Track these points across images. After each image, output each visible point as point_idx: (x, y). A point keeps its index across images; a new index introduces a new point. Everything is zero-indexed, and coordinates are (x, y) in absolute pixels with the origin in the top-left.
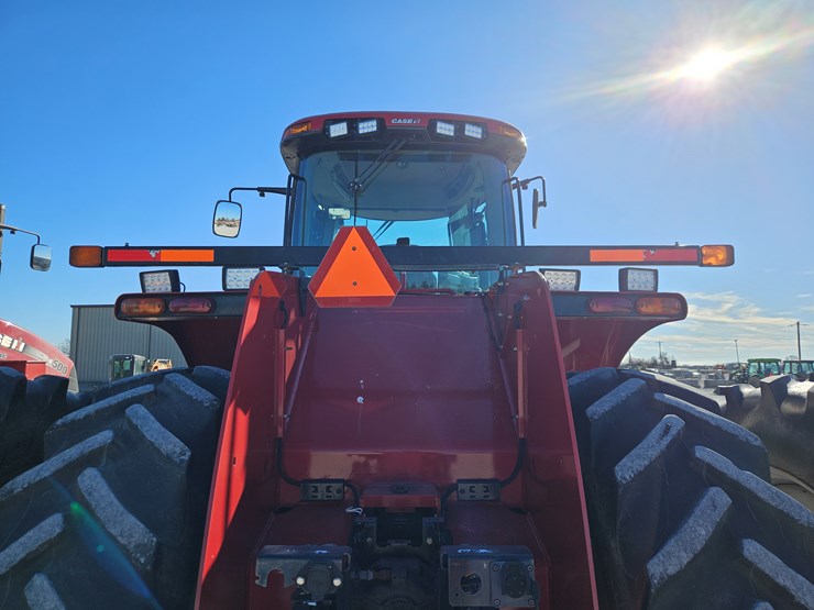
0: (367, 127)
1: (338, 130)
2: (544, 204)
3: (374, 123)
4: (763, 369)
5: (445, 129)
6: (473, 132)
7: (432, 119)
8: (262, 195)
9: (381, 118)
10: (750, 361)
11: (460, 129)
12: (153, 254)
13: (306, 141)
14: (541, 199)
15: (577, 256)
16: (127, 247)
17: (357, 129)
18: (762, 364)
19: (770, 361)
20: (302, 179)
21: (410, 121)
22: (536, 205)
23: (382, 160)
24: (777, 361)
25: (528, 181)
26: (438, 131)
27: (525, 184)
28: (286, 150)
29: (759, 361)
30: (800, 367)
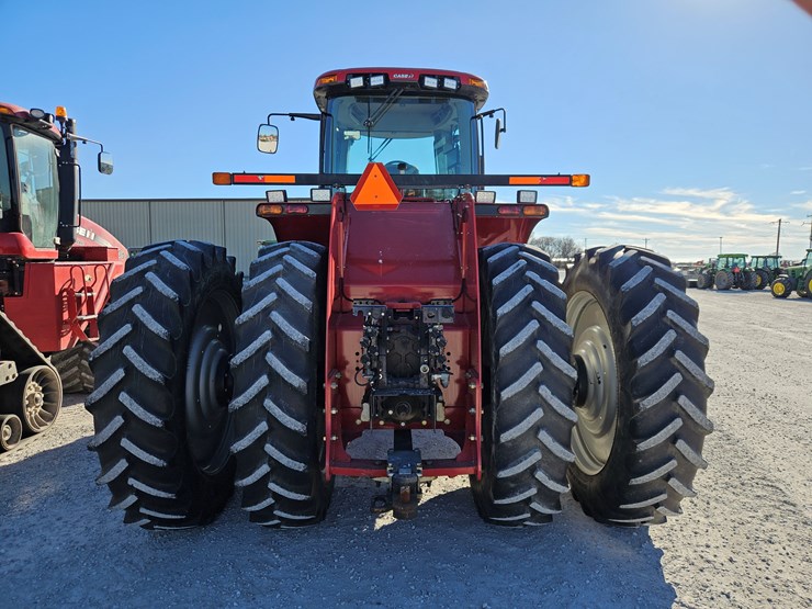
0: (377, 81)
1: (357, 82)
2: (504, 130)
3: (382, 78)
4: (730, 264)
5: (431, 83)
6: (450, 84)
7: (422, 74)
8: (293, 119)
9: (386, 73)
10: (720, 256)
11: (441, 83)
12: (260, 177)
13: (333, 88)
14: (502, 127)
15: (502, 180)
16: (244, 174)
17: (369, 81)
18: (730, 259)
19: (737, 256)
20: (330, 115)
21: (406, 76)
22: (498, 131)
23: (389, 102)
24: (744, 256)
25: (493, 111)
26: (426, 84)
27: (490, 113)
28: (318, 94)
29: (728, 256)
30: (766, 262)
